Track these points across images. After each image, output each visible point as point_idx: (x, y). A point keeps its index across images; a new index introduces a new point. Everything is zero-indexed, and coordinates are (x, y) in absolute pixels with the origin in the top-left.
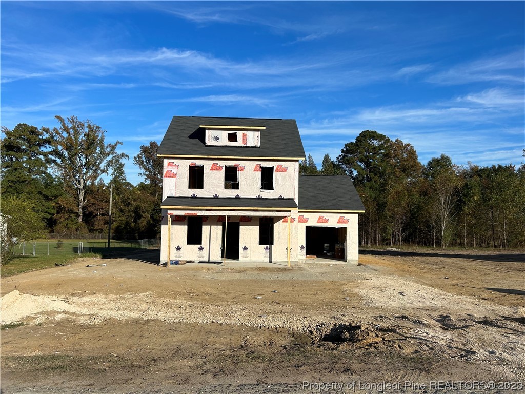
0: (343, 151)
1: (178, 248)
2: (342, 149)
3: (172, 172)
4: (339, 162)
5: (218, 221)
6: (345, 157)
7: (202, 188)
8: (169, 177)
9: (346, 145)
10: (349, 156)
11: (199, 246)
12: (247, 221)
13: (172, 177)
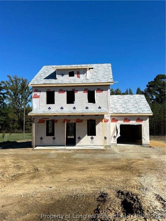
0: (147, 86)
1: (41, 138)
2: (147, 85)
3: (37, 95)
4: (146, 92)
5: (63, 122)
6: (148, 89)
7: (54, 103)
8: (35, 98)
9: (149, 83)
10: (151, 88)
11: (53, 137)
12: (80, 122)
13: (37, 98)
